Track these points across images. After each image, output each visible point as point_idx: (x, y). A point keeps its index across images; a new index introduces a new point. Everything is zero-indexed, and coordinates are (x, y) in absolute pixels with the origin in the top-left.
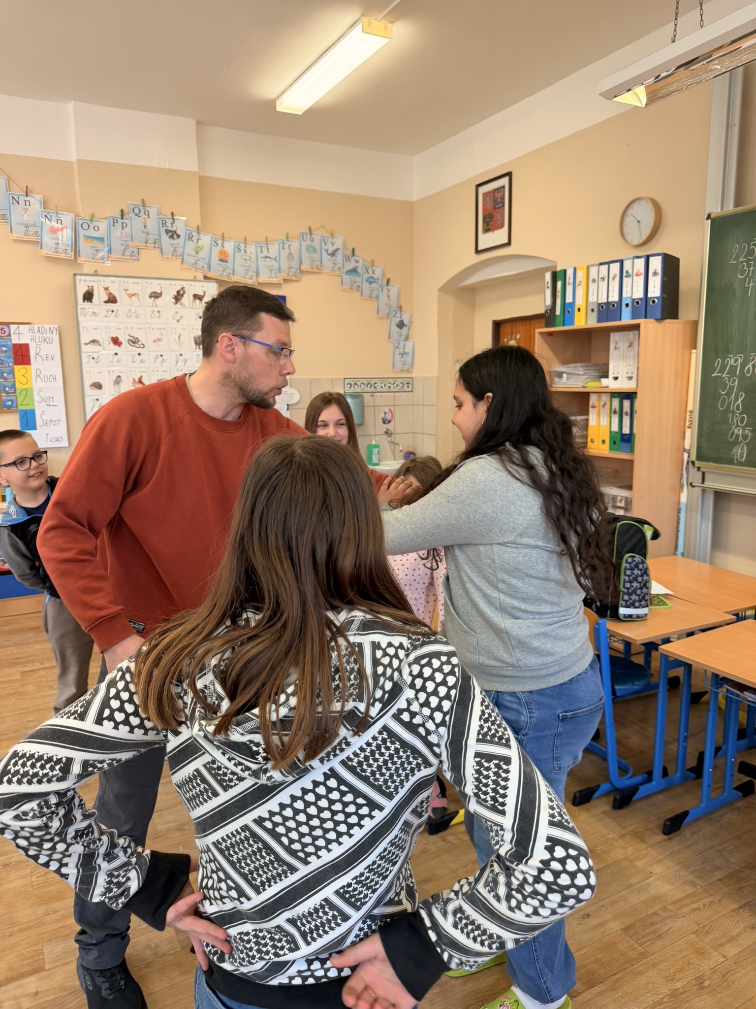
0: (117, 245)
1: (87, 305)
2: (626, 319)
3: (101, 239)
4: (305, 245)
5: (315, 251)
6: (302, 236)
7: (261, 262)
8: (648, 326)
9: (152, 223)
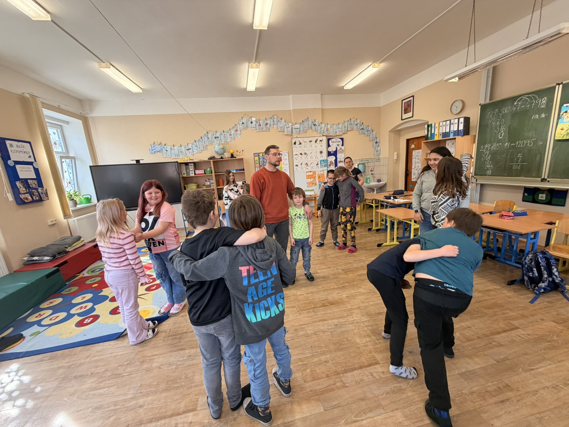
0: (301, 130)
1: (295, 145)
2: (452, 136)
3: (298, 129)
4: (349, 123)
5: (352, 124)
6: (348, 121)
7: (337, 130)
8: (459, 138)
9: (310, 123)
